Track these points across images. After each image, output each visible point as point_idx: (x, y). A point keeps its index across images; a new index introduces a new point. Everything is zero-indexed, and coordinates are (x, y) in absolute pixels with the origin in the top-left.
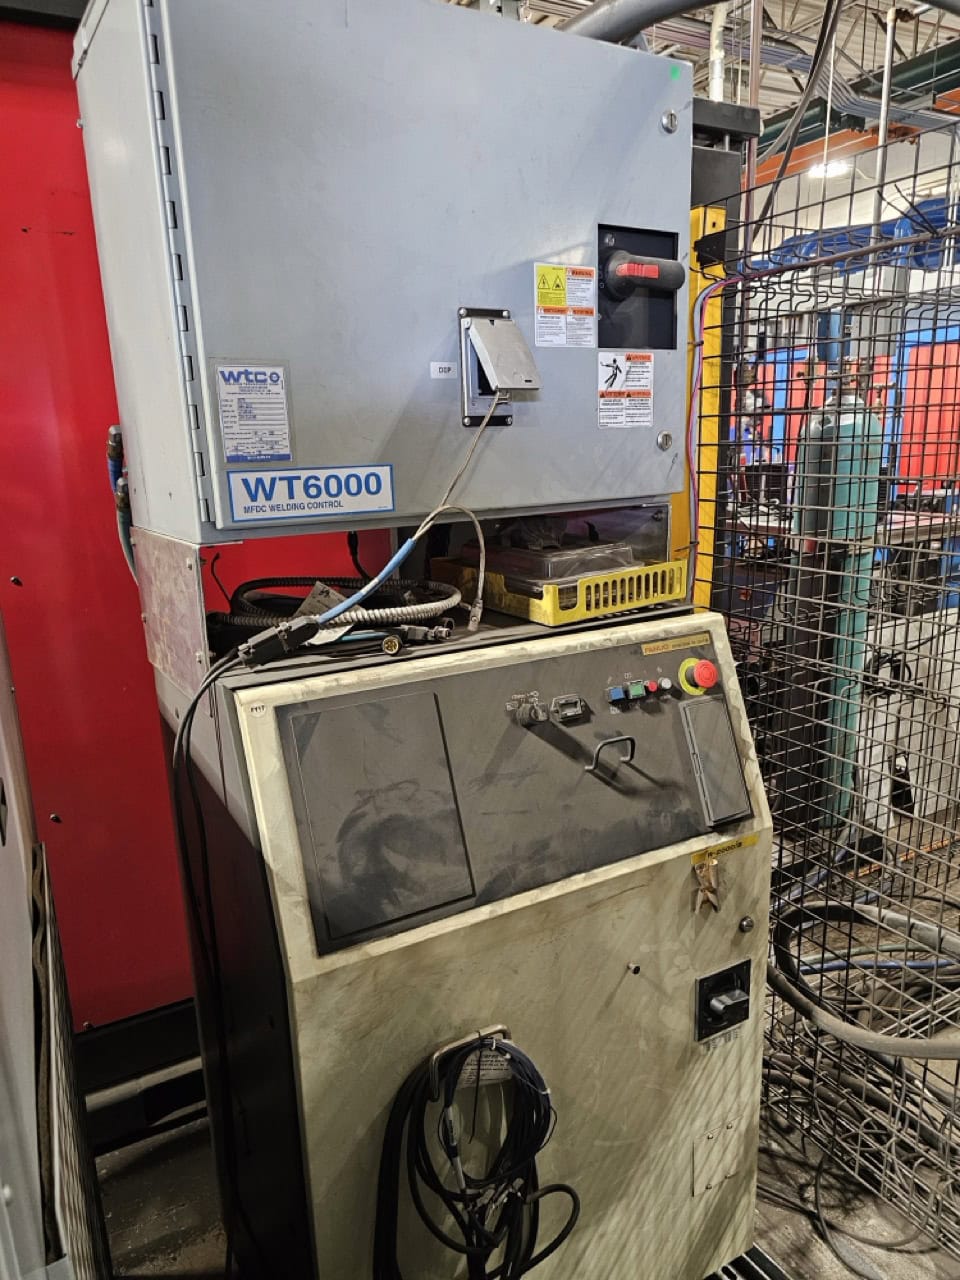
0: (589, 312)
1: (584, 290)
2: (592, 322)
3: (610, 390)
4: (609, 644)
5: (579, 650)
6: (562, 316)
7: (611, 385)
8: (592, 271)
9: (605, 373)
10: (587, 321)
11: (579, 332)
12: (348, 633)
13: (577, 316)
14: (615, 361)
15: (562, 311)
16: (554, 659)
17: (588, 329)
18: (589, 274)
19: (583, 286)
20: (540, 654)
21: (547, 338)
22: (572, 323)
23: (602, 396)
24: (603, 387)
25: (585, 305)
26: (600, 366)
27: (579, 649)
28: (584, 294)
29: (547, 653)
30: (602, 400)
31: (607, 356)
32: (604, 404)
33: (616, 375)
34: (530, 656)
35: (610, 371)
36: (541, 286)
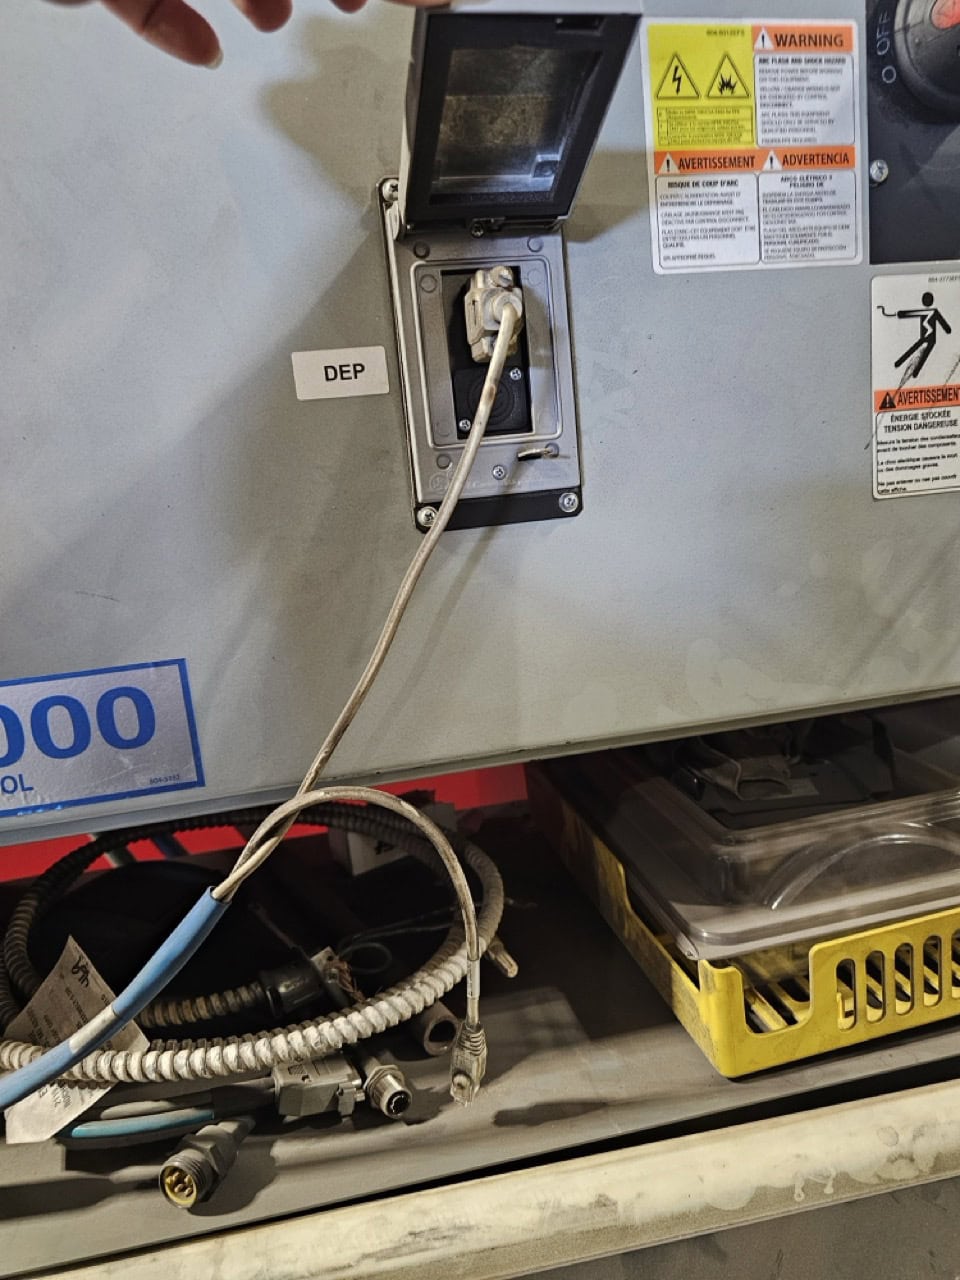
0: (838, 158)
1: (817, 93)
2: (850, 185)
3: (913, 384)
4: (905, 1175)
5: (801, 1203)
6: (745, 180)
7: (915, 374)
8: (849, 30)
9: (892, 338)
10: (828, 185)
11: (803, 222)
12: (92, 1115)
13: (798, 174)
14: (928, 299)
15: (746, 162)
16: (705, 1241)
17: (840, 209)
18: (831, 40)
19: (815, 80)
20: (661, 1222)
21: (691, 247)
22: (780, 197)
23: (887, 404)
24: (886, 378)
25: (822, 137)
26: (876, 314)
27: (799, 1196)
28: (817, 105)
29: (682, 1218)
30: (886, 418)
31: (901, 285)
32: (888, 429)
33: (931, 340)
34: (625, 1230)
35: (912, 330)
36: (670, 88)
